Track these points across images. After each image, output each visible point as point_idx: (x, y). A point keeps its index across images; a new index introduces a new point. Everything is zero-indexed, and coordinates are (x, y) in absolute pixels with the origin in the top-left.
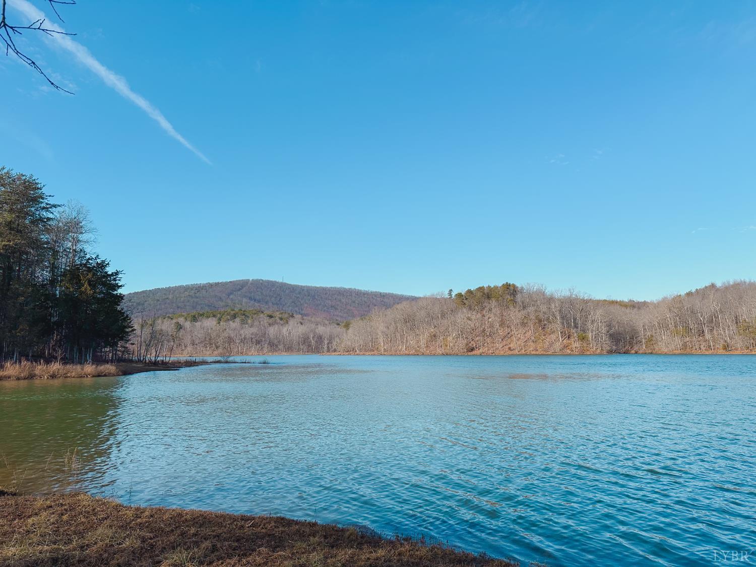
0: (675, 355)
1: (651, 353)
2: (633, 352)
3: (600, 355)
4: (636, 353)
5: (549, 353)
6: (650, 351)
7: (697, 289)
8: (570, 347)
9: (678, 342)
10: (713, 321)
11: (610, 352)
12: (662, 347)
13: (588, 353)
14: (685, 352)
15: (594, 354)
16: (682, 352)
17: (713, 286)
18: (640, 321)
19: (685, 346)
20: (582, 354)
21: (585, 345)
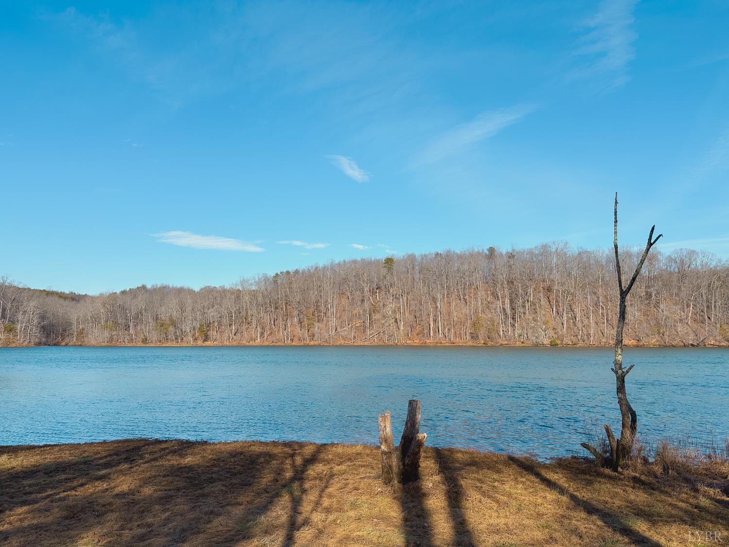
0: (102, 347)
2: (63, 344)
3: (27, 347)
4: (66, 345)
6: (79, 344)
7: (130, 289)
9: (106, 334)
10: (138, 318)
11: (39, 344)
12: (91, 340)
13: (14, 345)
14: (111, 345)
16: (109, 344)
17: (144, 287)
18: (75, 314)
19: (111, 339)
20: (7, 346)
21: (11, 336)
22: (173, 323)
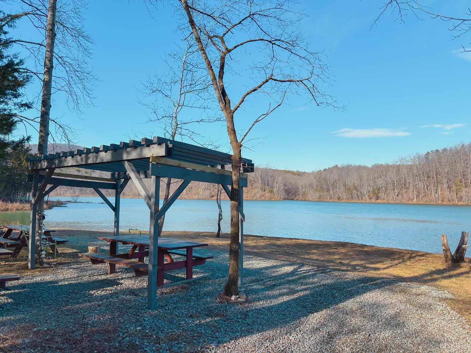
0: (315, 201)
1: (304, 200)
2: (296, 199)
3: (279, 200)
4: (297, 200)
5: (254, 199)
6: (304, 199)
7: (329, 168)
8: (264, 196)
9: (317, 194)
10: (334, 185)
11: (284, 199)
12: (309, 197)
13: (273, 199)
14: (320, 200)
15: (276, 200)
16: (319, 200)
17: (336, 166)
18: (300, 183)
19: (320, 197)
20: (270, 200)
21: (272, 195)
22: (356, 188)
